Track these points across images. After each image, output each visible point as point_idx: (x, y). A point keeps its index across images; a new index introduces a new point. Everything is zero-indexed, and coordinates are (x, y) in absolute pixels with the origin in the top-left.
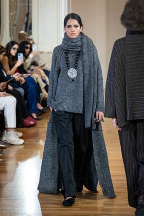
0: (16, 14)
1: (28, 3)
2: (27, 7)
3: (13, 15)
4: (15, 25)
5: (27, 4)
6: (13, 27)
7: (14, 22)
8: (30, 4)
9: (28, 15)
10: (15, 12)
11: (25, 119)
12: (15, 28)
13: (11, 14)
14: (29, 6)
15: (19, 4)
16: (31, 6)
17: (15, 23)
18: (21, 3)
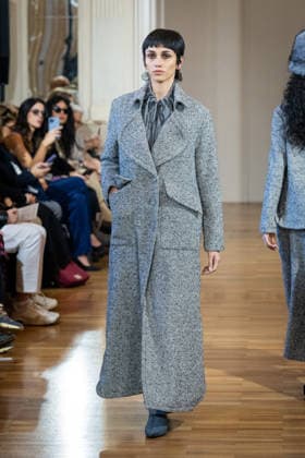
0: (43, 37)
1: (70, 14)
2: (67, 22)
3: (36, 41)
4: (41, 63)
5: (67, 17)
6: (37, 66)
7: (38, 56)
8: (74, 17)
9: (70, 40)
10: (40, 34)
11: (64, 268)
12: (41, 68)
13: (33, 39)
14: (71, 21)
15: (49, 17)
16: (77, 20)
17: (41, 58)
18: (54, 14)
